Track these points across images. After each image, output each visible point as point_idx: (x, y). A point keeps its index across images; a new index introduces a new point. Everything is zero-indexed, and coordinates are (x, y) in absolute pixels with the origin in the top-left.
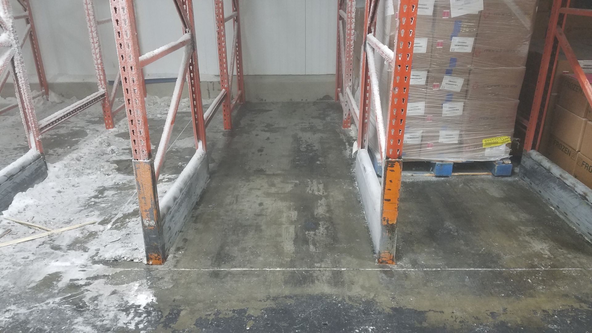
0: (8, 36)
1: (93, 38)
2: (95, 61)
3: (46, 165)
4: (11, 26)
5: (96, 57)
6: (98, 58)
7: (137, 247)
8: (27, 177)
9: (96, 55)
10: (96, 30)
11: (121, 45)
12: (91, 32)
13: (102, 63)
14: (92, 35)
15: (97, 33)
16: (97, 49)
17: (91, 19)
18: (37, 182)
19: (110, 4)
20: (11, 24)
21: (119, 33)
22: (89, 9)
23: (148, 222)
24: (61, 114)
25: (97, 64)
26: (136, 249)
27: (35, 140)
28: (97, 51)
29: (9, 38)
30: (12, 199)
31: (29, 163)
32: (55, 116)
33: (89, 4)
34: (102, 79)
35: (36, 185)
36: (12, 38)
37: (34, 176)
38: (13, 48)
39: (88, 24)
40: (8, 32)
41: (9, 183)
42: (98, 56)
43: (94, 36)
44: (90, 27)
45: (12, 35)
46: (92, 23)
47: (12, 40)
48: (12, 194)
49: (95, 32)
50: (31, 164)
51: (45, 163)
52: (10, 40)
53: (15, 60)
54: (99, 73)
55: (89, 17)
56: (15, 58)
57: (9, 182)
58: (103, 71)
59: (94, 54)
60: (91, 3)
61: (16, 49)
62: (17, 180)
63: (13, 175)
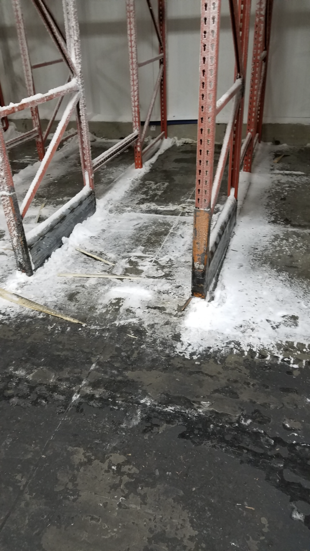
0: (76, 81)
1: (133, 81)
2: (133, 104)
3: (95, 201)
4: (79, 72)
5: (134, 99)
6: (136, 100)
7: (180, 284)
8: (83, 210)
9: (134, 97)
10: (137, 73)
11: (203, 95)
12: (132, 75)
13: (138, 105)
14: (133, 78)
15: (137, 76)
16: (135, 91)
17: (134, 62)
18: (89, 215)
19: (200, 54)
20: (80, 70)
21: (203, 83)
22: (133, 51)
23: (198, 265)
24: (107, 154)
25: (135, 106)
26: (180, 286)
27: (89, 177)
28: (136, 93)
29: (77, 83)
30: (72, 229)
31: (84, 198)
32: (103, 156)
33: (133, 47)
34: (137, 120)
35: (88, 218)
36: (79, 83)
37: (87, 210)
38: (79, 93)
39: (131, 66)
40: (77, 78)
41: (72, 216)
42: (136, 98)
43: (135, 79)
44: (132, 70)
45: (80, 80)
46: (134, 66)
47: (79, 85)
48: (73, 225)
49: (136, 75)
50: (86, 199)
51: (95, 199)
52: (78, 85)
53: (80, 104)
54: (135, 115)
55: (132, 59)
56: (81, 102)
57: (72, 214)
58: (139, 113)
59: (133, 96)
60: (135, 46)
61: (82, 93)
62: (76, 213)
63: (74, 209)
